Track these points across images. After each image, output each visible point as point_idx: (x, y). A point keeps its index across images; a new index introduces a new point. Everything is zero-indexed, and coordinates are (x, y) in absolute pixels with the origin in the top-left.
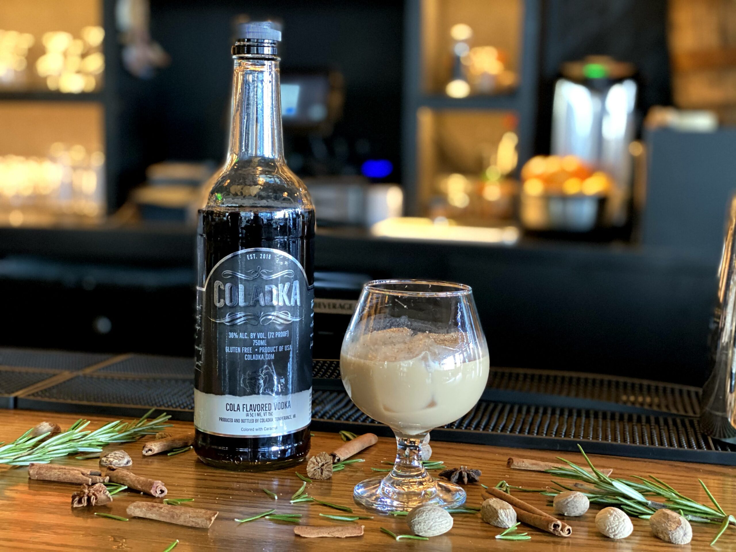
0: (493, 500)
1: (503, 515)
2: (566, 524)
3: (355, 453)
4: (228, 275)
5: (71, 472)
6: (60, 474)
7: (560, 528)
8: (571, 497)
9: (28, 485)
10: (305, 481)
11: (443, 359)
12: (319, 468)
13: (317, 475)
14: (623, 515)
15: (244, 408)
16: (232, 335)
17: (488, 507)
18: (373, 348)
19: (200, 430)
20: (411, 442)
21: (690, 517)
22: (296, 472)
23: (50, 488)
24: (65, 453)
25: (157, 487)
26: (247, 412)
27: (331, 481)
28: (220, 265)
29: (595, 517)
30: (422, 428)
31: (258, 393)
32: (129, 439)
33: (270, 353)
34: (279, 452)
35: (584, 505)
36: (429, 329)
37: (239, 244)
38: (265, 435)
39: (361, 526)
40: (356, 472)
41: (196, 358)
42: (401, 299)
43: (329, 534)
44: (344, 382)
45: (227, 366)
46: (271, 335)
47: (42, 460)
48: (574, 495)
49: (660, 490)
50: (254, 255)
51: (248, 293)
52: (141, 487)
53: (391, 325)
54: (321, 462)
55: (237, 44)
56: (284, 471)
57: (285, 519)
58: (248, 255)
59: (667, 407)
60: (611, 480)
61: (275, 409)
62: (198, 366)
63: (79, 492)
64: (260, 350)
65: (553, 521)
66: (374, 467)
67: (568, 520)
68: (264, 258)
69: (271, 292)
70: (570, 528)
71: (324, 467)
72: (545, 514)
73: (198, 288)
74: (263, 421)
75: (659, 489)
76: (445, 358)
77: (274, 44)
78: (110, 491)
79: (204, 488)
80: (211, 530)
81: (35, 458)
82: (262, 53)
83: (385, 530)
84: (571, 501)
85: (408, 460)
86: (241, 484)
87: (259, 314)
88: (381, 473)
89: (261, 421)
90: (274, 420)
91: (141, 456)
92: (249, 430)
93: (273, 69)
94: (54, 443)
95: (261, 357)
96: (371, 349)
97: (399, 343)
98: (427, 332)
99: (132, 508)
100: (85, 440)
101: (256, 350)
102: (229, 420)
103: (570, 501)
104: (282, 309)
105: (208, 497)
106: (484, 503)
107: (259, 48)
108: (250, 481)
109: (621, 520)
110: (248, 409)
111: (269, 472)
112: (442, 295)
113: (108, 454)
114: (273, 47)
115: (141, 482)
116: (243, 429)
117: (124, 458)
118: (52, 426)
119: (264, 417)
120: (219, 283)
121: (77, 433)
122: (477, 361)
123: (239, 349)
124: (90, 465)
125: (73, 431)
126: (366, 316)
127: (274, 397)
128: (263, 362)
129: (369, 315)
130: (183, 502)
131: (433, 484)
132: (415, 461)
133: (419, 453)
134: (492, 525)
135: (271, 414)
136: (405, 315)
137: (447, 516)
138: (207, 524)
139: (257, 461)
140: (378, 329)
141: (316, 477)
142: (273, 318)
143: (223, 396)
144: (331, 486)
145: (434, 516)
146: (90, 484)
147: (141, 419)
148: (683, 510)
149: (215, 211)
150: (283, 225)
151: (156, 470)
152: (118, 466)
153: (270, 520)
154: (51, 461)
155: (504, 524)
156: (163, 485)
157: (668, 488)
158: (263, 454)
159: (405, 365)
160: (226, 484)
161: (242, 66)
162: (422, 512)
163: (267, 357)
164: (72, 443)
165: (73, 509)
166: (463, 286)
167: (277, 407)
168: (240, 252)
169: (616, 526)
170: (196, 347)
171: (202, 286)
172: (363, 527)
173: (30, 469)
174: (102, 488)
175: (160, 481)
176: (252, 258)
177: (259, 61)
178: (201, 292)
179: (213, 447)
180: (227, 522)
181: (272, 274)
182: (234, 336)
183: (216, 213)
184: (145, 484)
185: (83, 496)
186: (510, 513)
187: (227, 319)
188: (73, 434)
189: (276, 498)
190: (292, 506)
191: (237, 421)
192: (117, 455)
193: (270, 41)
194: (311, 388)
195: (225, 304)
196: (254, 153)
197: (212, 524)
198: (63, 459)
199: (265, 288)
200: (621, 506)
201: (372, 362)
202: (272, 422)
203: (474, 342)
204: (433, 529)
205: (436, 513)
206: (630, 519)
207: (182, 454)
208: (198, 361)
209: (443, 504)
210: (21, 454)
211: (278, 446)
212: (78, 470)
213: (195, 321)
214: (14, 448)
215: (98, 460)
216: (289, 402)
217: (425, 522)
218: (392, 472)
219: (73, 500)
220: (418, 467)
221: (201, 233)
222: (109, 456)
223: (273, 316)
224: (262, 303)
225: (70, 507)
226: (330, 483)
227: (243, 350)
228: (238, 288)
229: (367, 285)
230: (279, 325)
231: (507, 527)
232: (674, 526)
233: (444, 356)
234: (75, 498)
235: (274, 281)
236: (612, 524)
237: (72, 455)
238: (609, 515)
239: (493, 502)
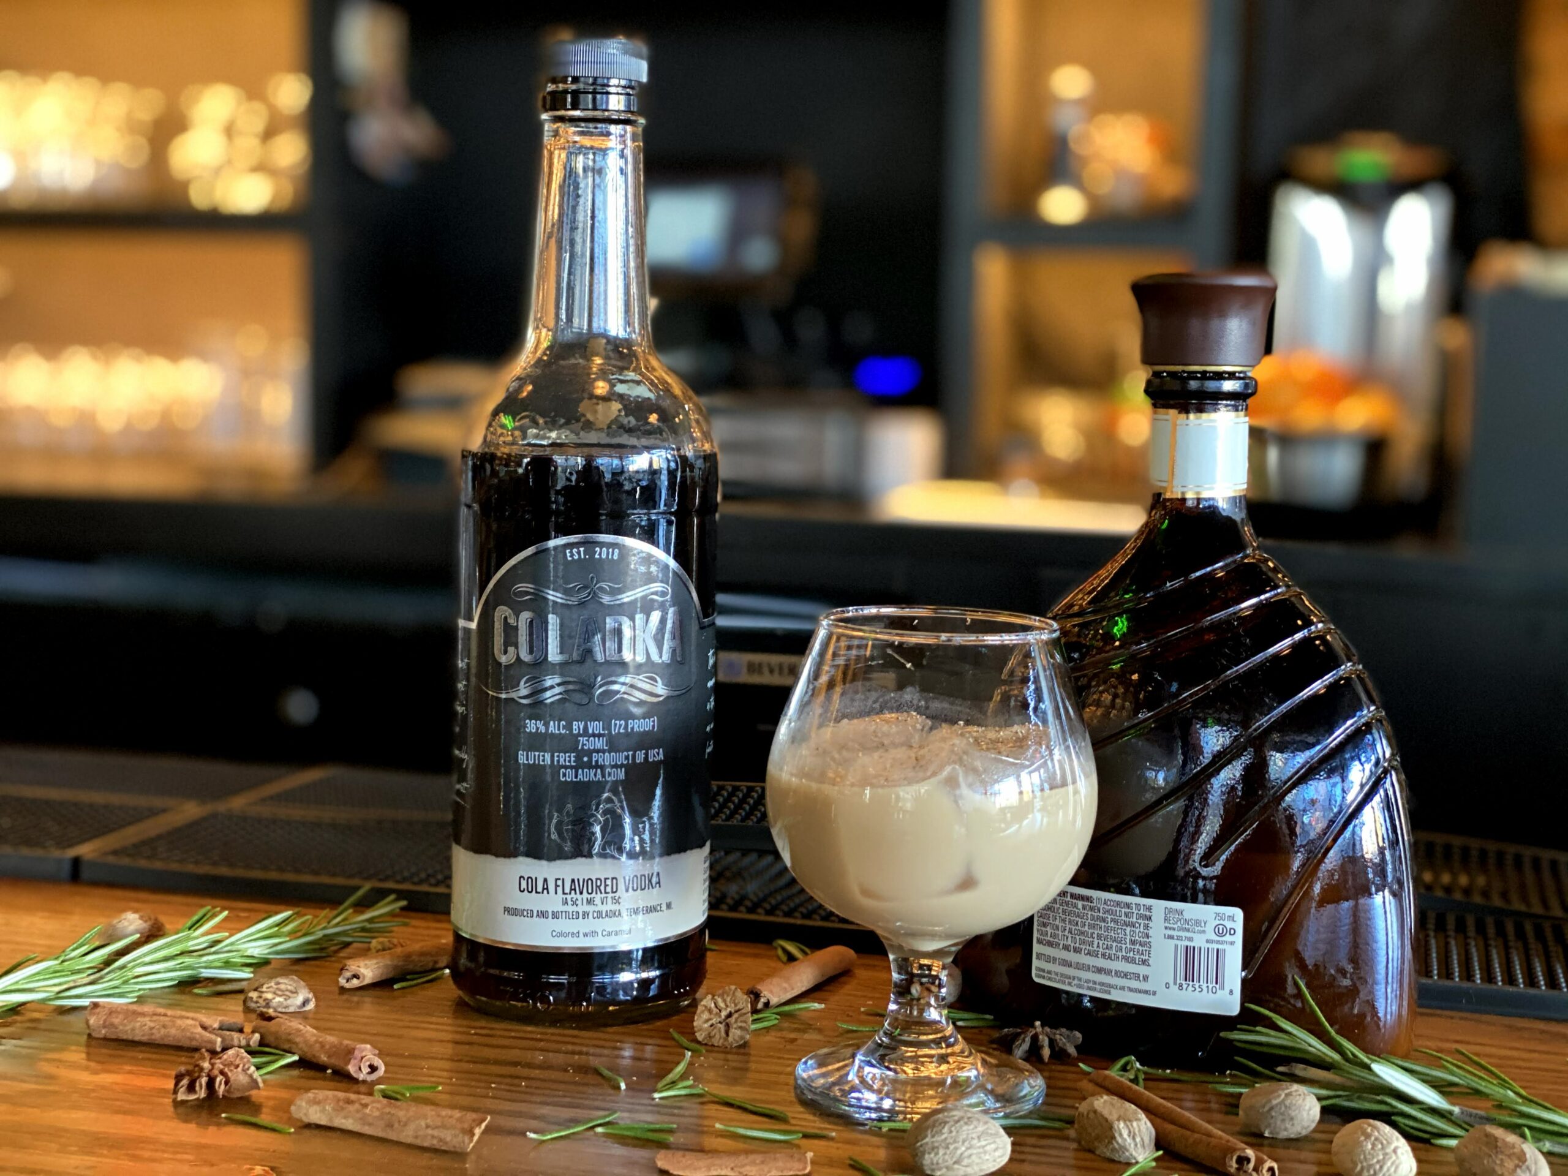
0: (1102, 1100)
1: (1125, 1133)
2: (1265, 1157)
3: (804, 989)
4: (527, 593)
5: (179, 1022)
6: (153, 1028)
7: (1251, 1165)
8: (1279, 1096)
9: (83, 1049)
10: (688, 1050)
11: (992, 785)
12: (720, 1023)
13: (717, 1036)
14: (1394, 1138)
15: (557, 886)
16: (531, 726)
17: (1092, 1115)
18: (837, 756)
19: (464, 935)
20: (921, 967)
21: (1548, 1146)
22: (671, 1030)
23: (133, 1058)
24: (171, 979)
25: (362, 1058)
26: (565, 896)
27: (746, 1050)
28: (508, 571)
29: (1331, 1142)
30: (948, 936)
31: (589, 855)
32: (314, 950)
33: (616, 766)
34: (636, 985)
35: (1308, 1114)
36: (965, 717)
37: (552, 525)
38: (603, 947)
39: (806, 1153)
40: (804, 1031)
41: (455, 777)
42: (900, 648)
43: (732, 1169)
44: (774, 832)
45: (522, 795)
46: (618, 726)
47: (121, 995)
48: (1287, 1091)
49: (1480, 1082)
50: (582, 549)
51: (567, 633)
52: (329, 1057)
53: (881, 706)
54: (726, 1009)
55: (551, 87)
56: (645, 1027)
57: (639, 1134)
58: (568, 551)
59: (1504, 895)
60: (1368, 1058)
61: (627, 890)
62: (458, 793)
63: (190, 1068)
64: (594, 759)
65: (1234, 1150)
66: (844, 1022)
67: (1271, 1146)
68: (604, 556)
69: (618, 632)
70: (1275, 1166)
71: (732, 1020)
72: (1220, 1133)
73: (461, 623)
74: (599, 915)
75: (1476, 1079)
76: (997, 781)
77: (632, 88)
78: (258, 1068)
79: (468, 1062)
80: (473, 1157)
81: (104, 989)
82: (604, 107)
83: (860, 1164)
84: (1280, 1103)
85: (915, 1007)
86: (551, 1054)
87: (592, 680)
88: (859, 1034)
89: (595, 915)
90: (624, 913)
91: (336, 989)
92: (567, 935)
93: (629, 142)
94: (147, 959)
95: (595, 775)
96: (833, 759)
97: (895, 745)
98: (961, 723)
99: (304, 1104)
100: (215, 953)
101: (585, 759)
102: (525, 913)
103: (1277, 1105)
104: (644, 669)
105: (473, 1083)
106: (1083, 1107)
107: (598, 96)
108: (570, 1047)
109: (1389, 1150)
110: (567, 890)
111: (614, 1029)
112: (992, 639)
113: (262, 985)
114: (628, 94)
115: (327, 1047)
116: (554, 934)
117: (296, 992)
118: (146, 921)
119: (600, 907)
120: (506, 611)
121: (197, 938)
122: (1071, 788)
123: (548, 756)
124: (223, 1007)
125: (191, 932)
126: (824, 688)
127: (623, 862)
128: (600, 786)
129: (831, 685)
130: (416, 1093)
131: (970, 1060)
132: (932, 1009)
133: (939, 992)
134: (1099, 1156)
135: (616, 901)
136: (912, 684)
137: (997, 1134)
138: (463, 1142)
139: (585, 1004)
140: (850, 716)
141: (715, 1042)
142: (623, 689)
143: (512, 860)
144: (748, 1062)
145: (968, 1134)
146: (219, 1049)
147: (341, 908)
148: (1530, 1128)
149: (499, 454)
150: (647, 486)
151: (365, 1020)
152: (284, 1010)
153: (605, 1135)
154: (139, 997)
155: (1127, 1154)
156: (375, 1055)
157: (1498, 1077)
158: (601, 989)
159: (908, 795)
160: (514, 1054)
161: (560, 137)
162: (940, 1124)
163: (610, 774)
164: (186, 960)
165: (177, 1104)
166: (1040, 621)
167: (631, 886)
168: (552, 543)
169: (1378, 1162)
170: (457, 752)
171: (471, 619)
172: (810, 1155)
173: (92, 1014)
174: (242, 1058)
175: (368, 1046)
176: (576, 557)
177: (599, 125)
178: (467, 631)
179: (492, 971)
180: (509, 1140)
181: (620, 591)
182: (538, 729)
183: (501, 459)
184: (334, 1051)
185: (199, 1077)
186: (1140, 1131)
187: (523, 690)
188: (188, 938)
189: (623, 1086)
190: (657, 1105)
191: (542, 914)
192: (282, 987)
193: (623, 83)
194: (708, 844)
195: (518, 658)
196: (586, 327)
197: (478, 1142)
198: (168, 994)
199: (605, 623)
200: (1393, 1118)
201: (836, 788)
202: (619, 918)
203: (1063, 747)
204: (965, 1162)
205: (972, 1127)
206: (1410, 1146)
207: (426, 985)
208: (460, 781)
209: (992, 1106)
210: (74, 981)
211: (632, 972)
212: (193, 1019)
213: (453, 694)
214: (59, 968)
215: (242, 997)
216: (658, 874)
217: (947, 1148)
218: (881, 1033)
219: (176, 1085)
220: (940, 1022)
221: (469, 502)
222: (264, 989)
223: (623, 684)
224: (600, 657)
225: (171, 1100)
226: (744, 1054)
227: (556, 759)
228: (547, 623)
229: (826, 618)
230: (637, 704)
231: (1134, 1161)
232: (1510, 1164)
233: (996, 777)
234: (182, 1080)
235: (626, 607)
236: (1368, 1157)
237: (187, 985)
238: (1362, 1138)
239: (1103, 1103)
